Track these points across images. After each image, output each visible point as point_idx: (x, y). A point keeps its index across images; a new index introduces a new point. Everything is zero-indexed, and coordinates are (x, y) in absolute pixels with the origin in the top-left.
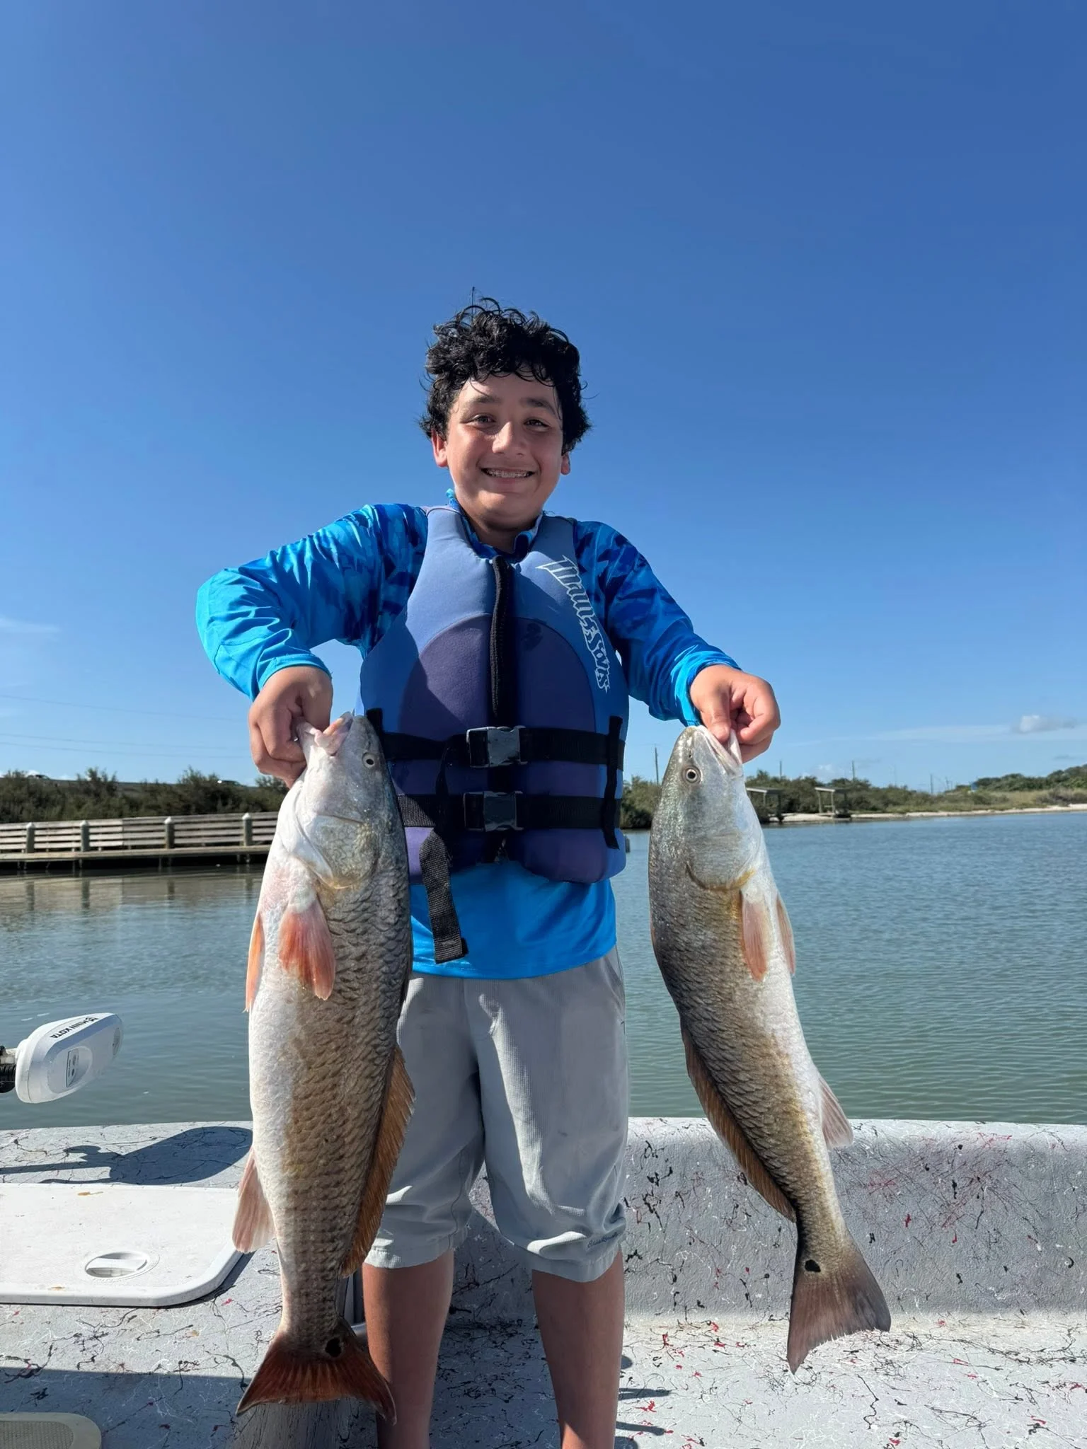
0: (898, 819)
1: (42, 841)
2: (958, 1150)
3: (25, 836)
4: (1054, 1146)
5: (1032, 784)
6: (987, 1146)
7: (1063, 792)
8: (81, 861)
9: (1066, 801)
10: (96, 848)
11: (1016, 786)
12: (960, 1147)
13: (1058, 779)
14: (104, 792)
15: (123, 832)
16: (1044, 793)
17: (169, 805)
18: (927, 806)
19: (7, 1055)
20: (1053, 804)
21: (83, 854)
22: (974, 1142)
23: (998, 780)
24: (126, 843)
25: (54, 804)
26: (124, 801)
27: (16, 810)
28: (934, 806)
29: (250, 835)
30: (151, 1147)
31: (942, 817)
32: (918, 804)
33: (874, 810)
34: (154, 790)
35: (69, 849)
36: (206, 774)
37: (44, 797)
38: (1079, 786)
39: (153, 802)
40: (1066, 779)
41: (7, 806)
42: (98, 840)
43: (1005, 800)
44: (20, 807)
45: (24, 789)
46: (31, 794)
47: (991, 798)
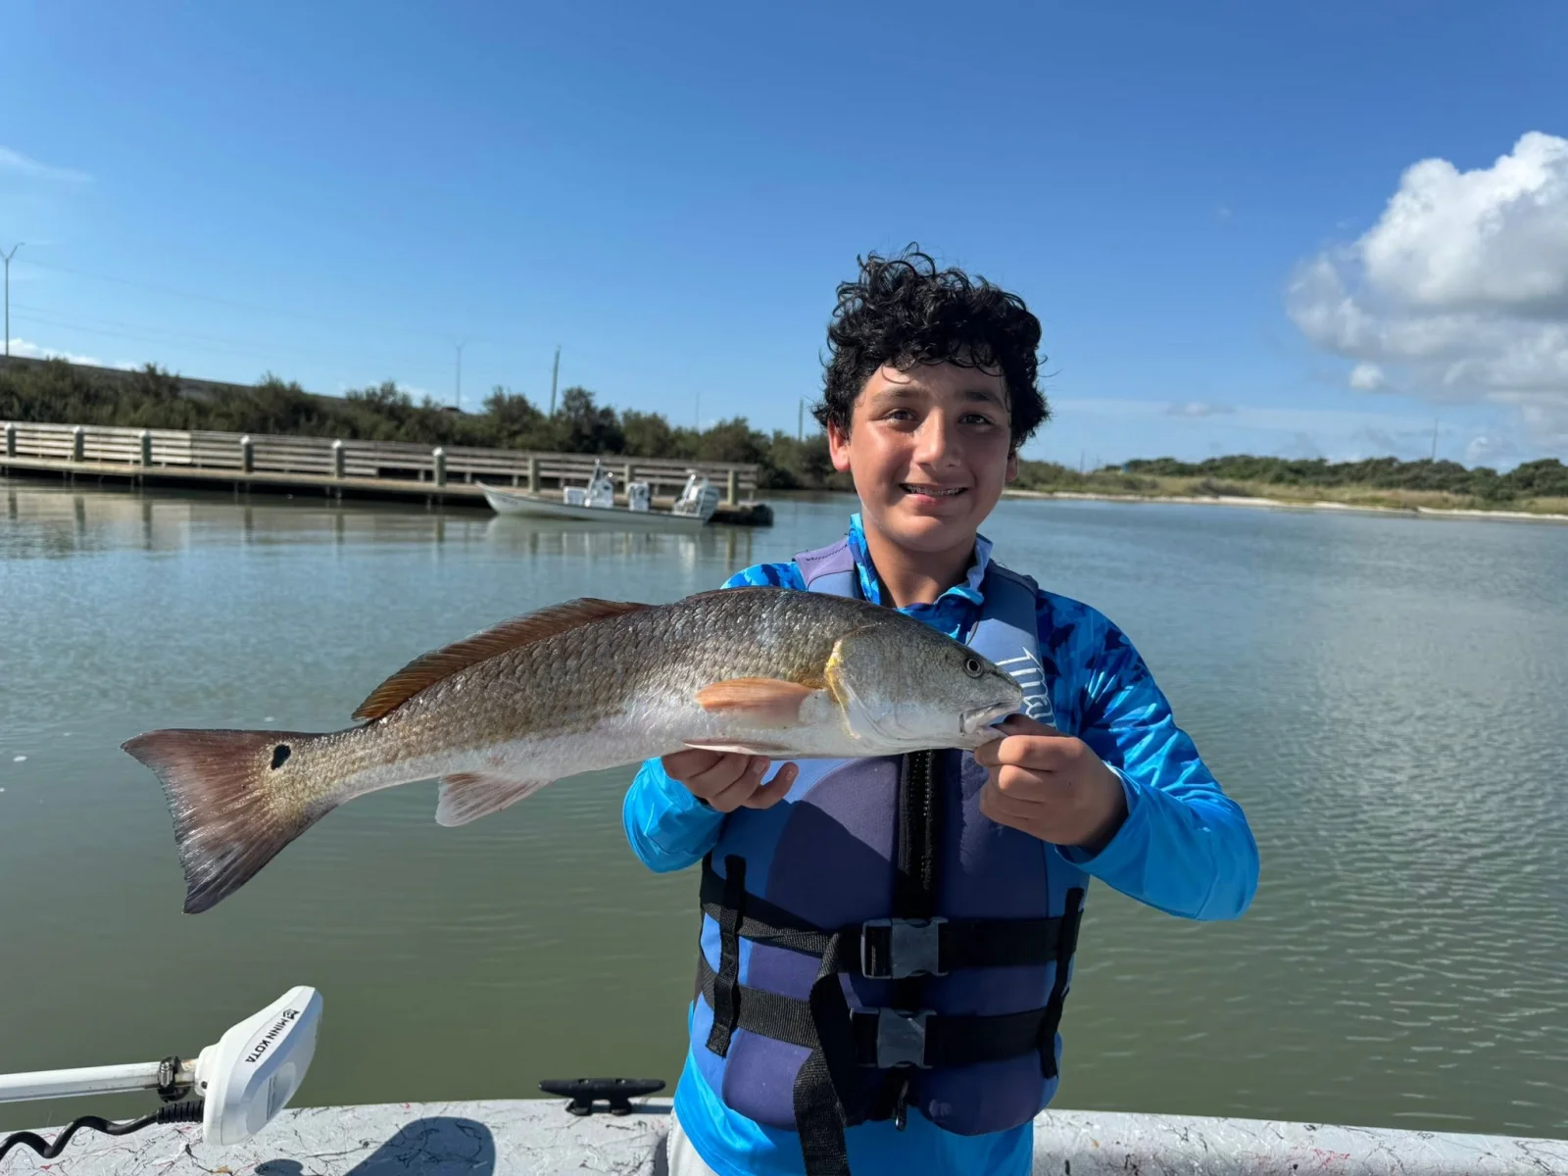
0: (1046, 499)
1: (91, 448)
2: (1293, 1170)
3: (71, 441)
4: (1393, 1168)
5: (1184, 470)
6: (1324, 1167)
7: (1216, 482)
8: (141, 478)
9: (1218, 492)
10: (158, 463)
11: (1168, 470)
12: (1295, 1167)
13: (1211, 467)
14: (165, 393)
15: (191, 447)
16: (1197, 481)
17: (243, 414)
18: (1077, 486)
19: (183, 1071)
20: (1203, 493)
21: (141, 469)
22: (1311, 1161)
23: (1149, 462)
24: (196, 461)
25: (105, 401)
26: (190, 406)
27: (58, 405)
28: (1083, 488)
29: (341, 465)
30: (365, 1163)
31: (1090, 500)
32: (1068, 484)
33: (1023, 487)
34: (226, 393)
35: (126, 461)
36: (286, 380)
37: (92, 391)
38: (1231, 476)
39: (225, 409)
40: (1218, 468)
41: (47, 399)
42: (163, 454)
43: (1154, 486)
44: (63, 402)
45: (68, 381)
46: (77, 387)
47: (1141, 482)
